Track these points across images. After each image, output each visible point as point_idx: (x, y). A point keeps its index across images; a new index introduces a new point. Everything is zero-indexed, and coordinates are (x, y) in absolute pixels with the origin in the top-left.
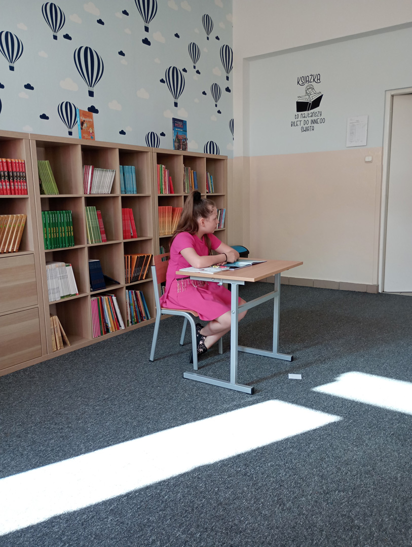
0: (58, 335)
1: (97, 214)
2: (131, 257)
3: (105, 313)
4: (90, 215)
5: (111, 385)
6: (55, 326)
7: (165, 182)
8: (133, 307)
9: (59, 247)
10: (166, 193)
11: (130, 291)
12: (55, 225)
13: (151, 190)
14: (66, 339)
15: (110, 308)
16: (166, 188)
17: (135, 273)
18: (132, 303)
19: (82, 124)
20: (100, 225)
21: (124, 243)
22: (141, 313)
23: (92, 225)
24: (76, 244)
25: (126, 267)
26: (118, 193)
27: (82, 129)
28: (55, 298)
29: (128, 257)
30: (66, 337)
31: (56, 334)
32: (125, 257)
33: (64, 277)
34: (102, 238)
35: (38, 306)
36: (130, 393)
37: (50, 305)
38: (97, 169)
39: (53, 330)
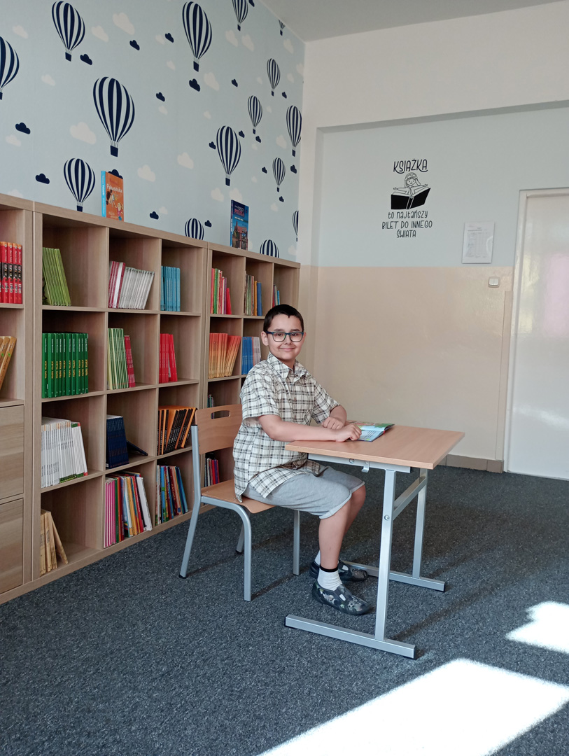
0: (51, 545)
1: (125, 341)
2: (167, 411)
3: (124, 505)
4: (115, 342)
5: (165, 644)
6: (47, 531)
7: (220, 296)
8: (165, 494)
9: (65, 395)
10: (221, 314)
11: (162, 467)
12: (61, 357)
13: (202, 307)
14: (62, 551)
15: (133, 497)
16: (221, 305)
17: (171, 438)
18: (164, 486)
19: (108, 195)
20: (127, 359)
21: (160, 389)
22: (174, 503)
23: (116, 358)
24: (90, 390)
25: (160, 428)
26: (156, 309)
27: (107, 203)
28: (51, 481)
29: (163, 412)
30: (62, 548)
31: (47, 544)
32: (159, 412)
33: (67, 445)
34: (129, 379)
35: (24, 496)
36: (205, 661)
37: (42, 494)
38: (129, 268)
39: (43, 537)
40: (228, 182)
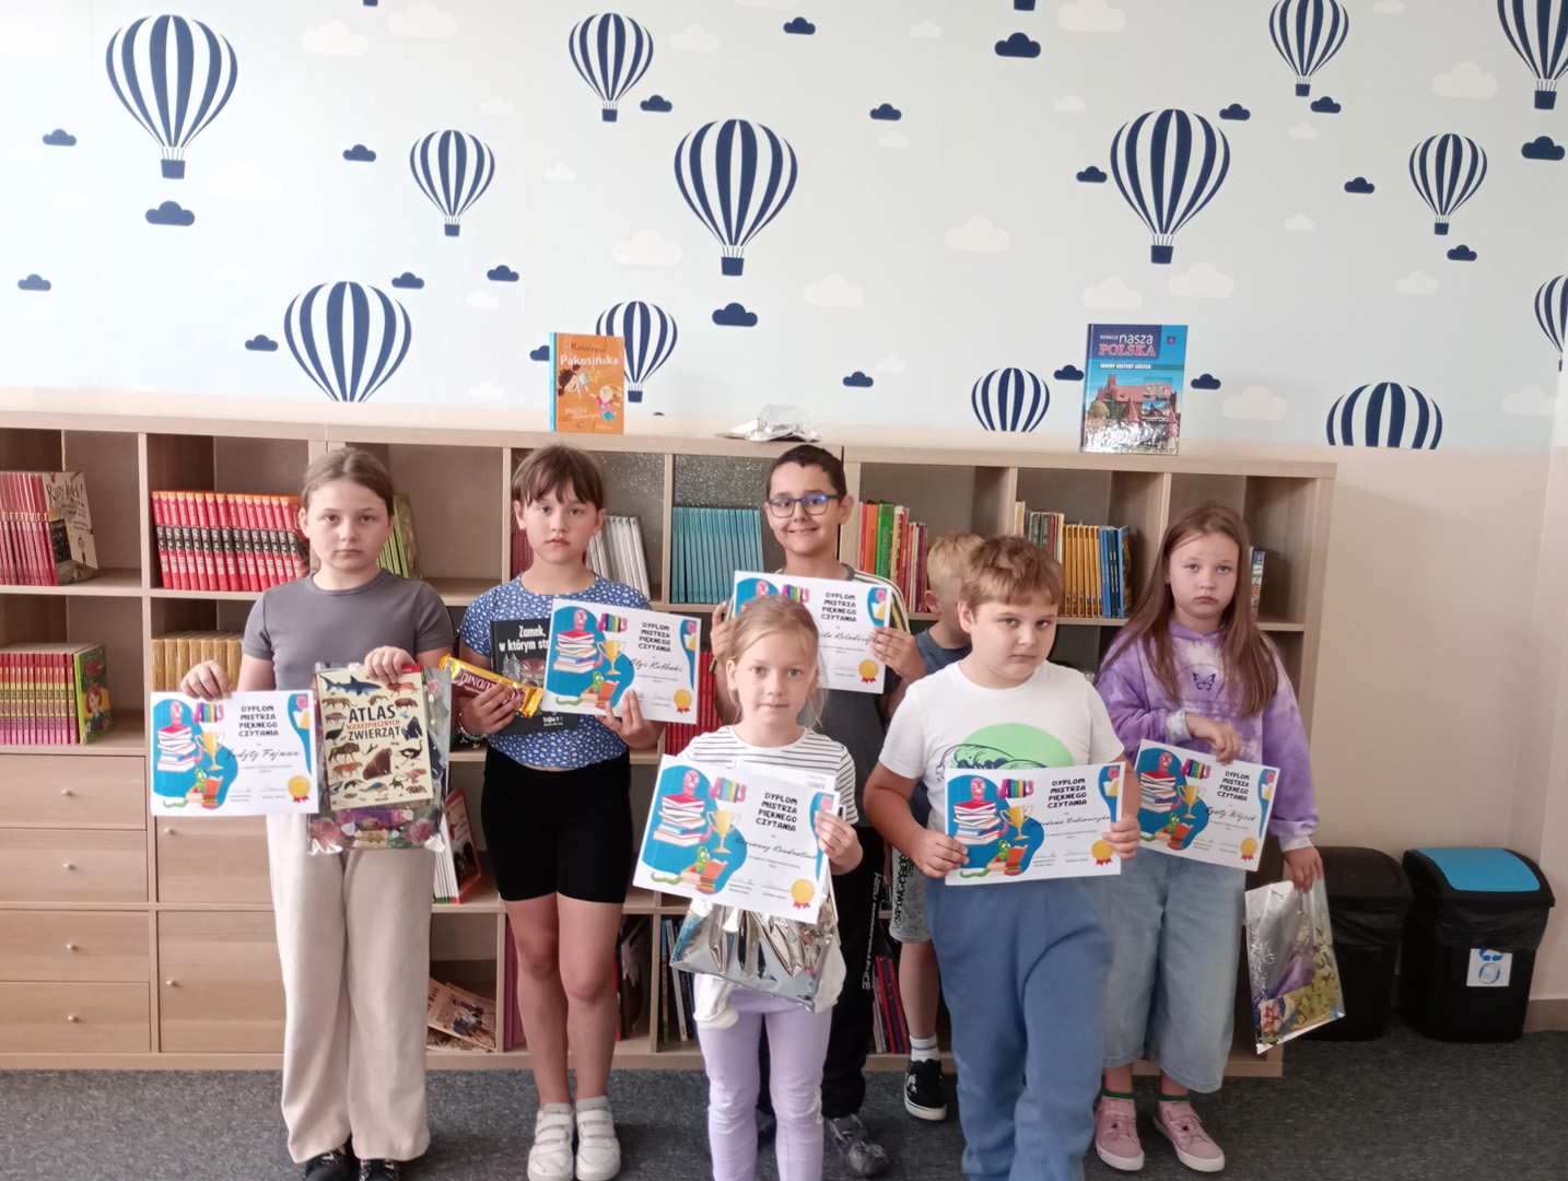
7: (902, 569)
19: (565, 377)
27: (561, 392)
40: (1162, 255)
